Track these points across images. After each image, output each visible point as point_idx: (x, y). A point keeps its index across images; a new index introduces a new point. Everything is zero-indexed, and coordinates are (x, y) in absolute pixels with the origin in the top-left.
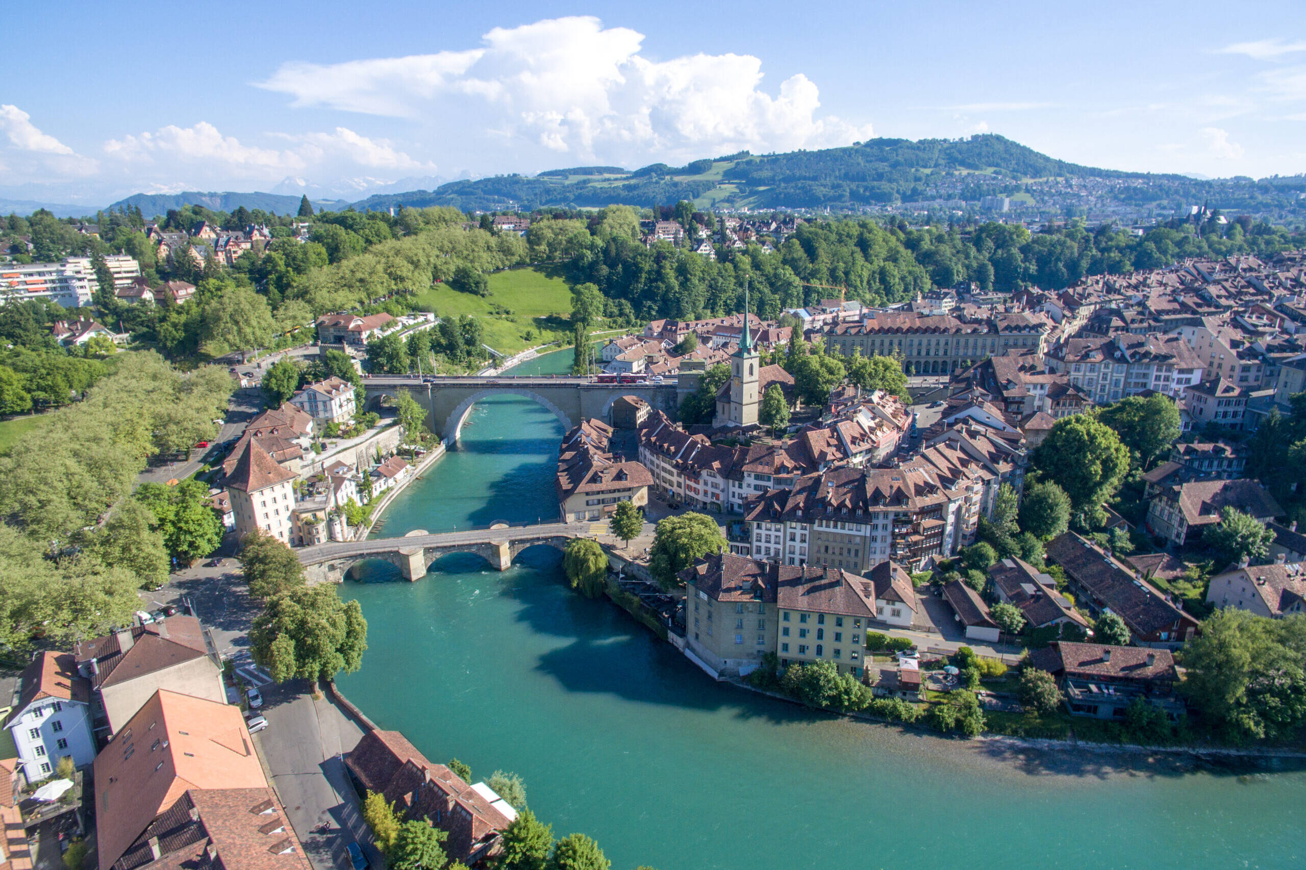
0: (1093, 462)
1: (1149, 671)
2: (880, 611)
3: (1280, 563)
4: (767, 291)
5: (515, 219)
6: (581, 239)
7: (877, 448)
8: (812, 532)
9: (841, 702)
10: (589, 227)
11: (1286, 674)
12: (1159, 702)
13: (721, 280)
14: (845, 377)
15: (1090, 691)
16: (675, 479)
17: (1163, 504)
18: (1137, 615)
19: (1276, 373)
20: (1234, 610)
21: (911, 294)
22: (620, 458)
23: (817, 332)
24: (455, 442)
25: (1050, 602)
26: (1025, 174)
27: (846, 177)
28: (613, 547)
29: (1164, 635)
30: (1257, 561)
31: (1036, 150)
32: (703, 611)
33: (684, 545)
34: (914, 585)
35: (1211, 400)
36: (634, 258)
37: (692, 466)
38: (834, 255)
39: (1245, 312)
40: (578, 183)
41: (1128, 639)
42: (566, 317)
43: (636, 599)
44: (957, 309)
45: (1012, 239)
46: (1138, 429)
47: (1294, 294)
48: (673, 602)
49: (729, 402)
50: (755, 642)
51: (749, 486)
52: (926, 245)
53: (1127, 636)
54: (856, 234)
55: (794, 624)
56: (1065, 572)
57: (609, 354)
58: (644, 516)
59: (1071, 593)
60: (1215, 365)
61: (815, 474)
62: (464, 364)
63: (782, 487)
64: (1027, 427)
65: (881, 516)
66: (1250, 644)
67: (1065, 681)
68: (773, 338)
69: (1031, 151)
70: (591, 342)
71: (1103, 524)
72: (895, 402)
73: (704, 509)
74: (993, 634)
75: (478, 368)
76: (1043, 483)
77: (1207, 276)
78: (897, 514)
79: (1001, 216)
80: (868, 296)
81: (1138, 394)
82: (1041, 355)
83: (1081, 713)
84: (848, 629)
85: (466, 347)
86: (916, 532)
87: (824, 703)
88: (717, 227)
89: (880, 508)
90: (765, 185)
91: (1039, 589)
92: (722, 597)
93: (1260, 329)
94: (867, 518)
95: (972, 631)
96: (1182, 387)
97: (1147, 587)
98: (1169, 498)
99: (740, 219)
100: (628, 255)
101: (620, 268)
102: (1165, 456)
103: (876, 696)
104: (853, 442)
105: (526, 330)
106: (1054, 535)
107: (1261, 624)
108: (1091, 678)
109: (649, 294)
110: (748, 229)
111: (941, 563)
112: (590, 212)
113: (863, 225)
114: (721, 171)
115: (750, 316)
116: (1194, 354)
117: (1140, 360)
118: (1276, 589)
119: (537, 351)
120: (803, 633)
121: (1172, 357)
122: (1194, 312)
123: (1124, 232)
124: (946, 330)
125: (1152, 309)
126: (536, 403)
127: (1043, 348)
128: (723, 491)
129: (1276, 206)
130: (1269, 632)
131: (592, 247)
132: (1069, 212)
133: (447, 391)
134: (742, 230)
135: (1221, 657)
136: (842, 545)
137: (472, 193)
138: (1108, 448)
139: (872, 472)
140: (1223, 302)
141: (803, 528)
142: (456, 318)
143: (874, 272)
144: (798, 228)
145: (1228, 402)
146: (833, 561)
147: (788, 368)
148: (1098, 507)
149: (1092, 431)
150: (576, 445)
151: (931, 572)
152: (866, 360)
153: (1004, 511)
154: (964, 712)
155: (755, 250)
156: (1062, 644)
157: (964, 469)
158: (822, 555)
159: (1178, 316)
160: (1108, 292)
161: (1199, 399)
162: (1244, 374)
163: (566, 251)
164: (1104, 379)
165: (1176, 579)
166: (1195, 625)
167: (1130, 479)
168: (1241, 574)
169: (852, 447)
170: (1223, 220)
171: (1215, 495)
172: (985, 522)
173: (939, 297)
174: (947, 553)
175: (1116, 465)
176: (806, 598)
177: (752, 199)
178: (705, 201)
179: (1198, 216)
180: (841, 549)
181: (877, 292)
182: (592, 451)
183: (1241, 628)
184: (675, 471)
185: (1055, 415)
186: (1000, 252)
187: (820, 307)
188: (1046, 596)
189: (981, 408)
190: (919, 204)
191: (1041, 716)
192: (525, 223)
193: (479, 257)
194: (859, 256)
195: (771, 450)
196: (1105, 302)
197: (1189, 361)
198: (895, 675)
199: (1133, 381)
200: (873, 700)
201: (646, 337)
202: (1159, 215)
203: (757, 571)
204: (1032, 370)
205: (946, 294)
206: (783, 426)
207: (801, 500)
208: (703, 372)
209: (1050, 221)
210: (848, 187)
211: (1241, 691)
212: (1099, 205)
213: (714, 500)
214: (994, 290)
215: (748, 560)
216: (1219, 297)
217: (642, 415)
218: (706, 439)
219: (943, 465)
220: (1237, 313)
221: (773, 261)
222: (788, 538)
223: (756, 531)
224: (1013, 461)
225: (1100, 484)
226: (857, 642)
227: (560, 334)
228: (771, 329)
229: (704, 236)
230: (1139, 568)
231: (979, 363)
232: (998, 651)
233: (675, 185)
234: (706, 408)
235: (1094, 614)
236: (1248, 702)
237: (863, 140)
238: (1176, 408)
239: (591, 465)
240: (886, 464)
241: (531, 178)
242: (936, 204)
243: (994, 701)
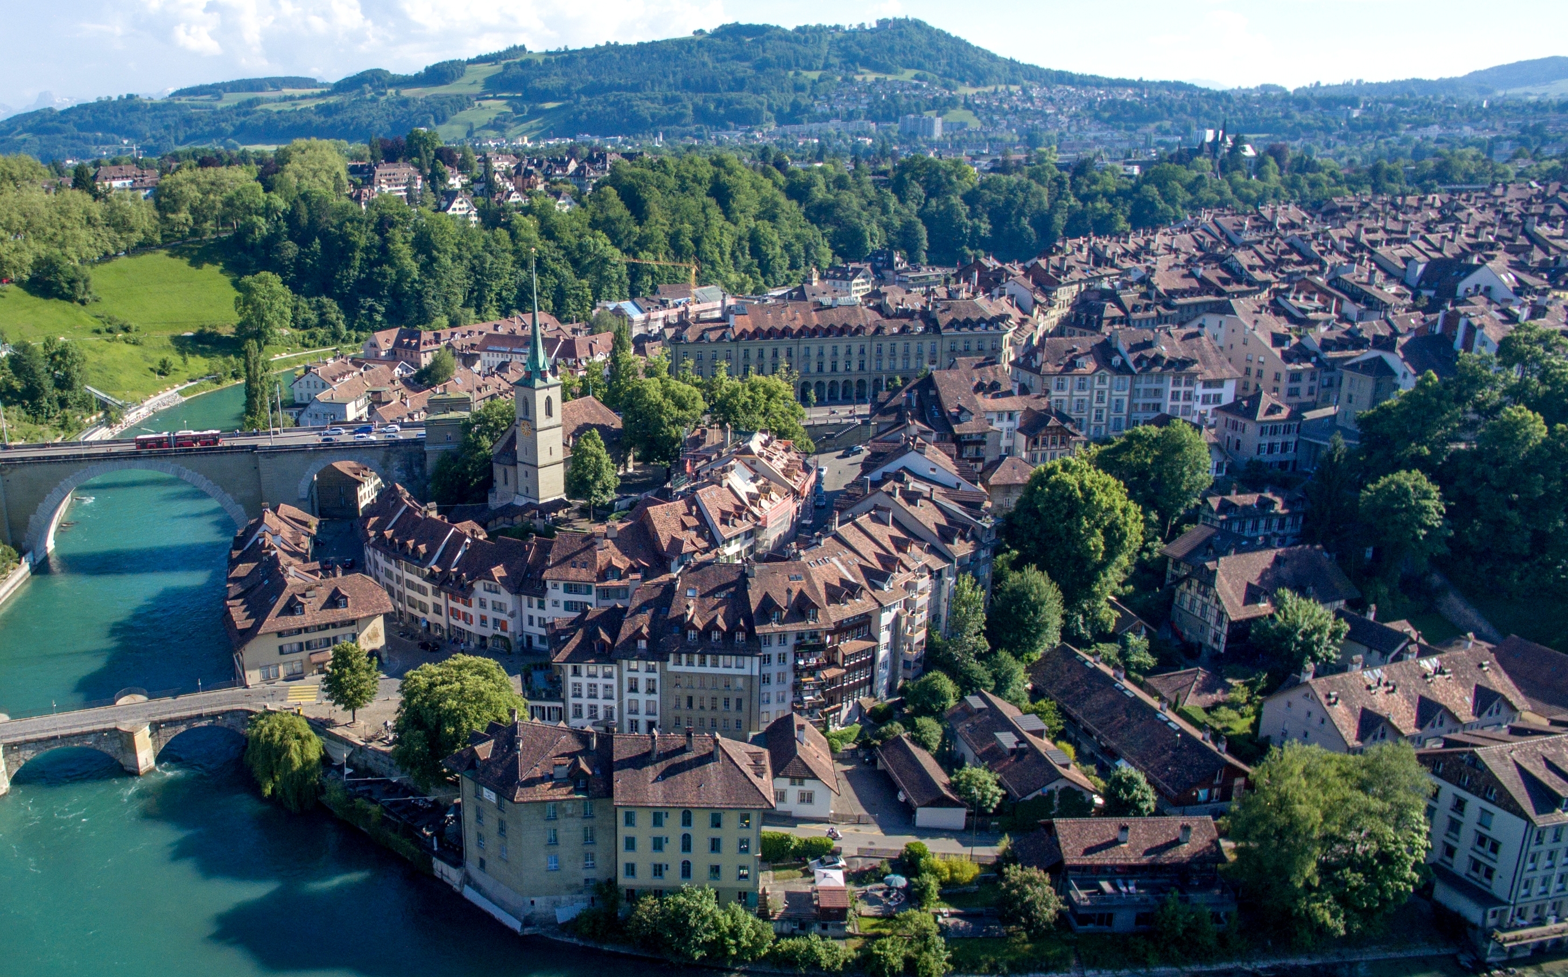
0: (1091, 533)
1: (1184, 852)
2: (781, 796)
3: (1356, 669)
4: (568, 273)
5: (133, 170)
6: (247, 199)
7: (763, 528)
8: (665, 675)
9: (725, 949)
10: (261, 178)
11: (1370, 835)
12: (1198, 898)
13: (490, 259)
14: (705, 412)
15: (1101, 891)
16: (429, 600)
17: (1193, 590)
18: (1166, 765)
19: (1336, 382)
20: (1297, 745)
21: (802, 272)
22: (333, 569)
23: (656, 338)
24: (46, 558)
25: (1040, 758)
26: (962, 80)
27: (686, 85)
28: (330, 723)
29: (1202, 794)
30: (1326, 669)
31: (975, 43)
32: (491, 823)
33: (451, 711)
34: (833, 750)
35: (1251, 428)
36: (340, 226)
37: (458, 576)
38: (675, 211)
39: (1288, 290)
40: (240, 106)
41: (1152, 805)
42: (227, 331)
43: (374, 809)
44: (875, 294)
45: (951, 183)
46: (1153, 476)
47: (1352, 261)
48: (439, 809)
49: (515, 464)
50: (581, 865)
51: (556, 603)
52: (820, 193)
53: (1151, 800)
54: (708, 176)
55: (643, 830)
56: (1059, 709)
57: (305, 391)
58: (381, 666)
59: (1069, 741)
60: (1254, 373)
61: (664, 578)
62: (55, 422)
63: (611, 603)
64: (992, 481)
65: (775, 641)
66: (1320, 796)
67: (1065, 880)
68: (582, 352)
69: (968, 45)
70: (273, 373)
71: (1111, 629)
72: (787, 450)
73: (482, 648)
74: (957, 817)
75: (80, 428)
76: (1021, 570)
77: (1234, 237)
78: (800, 636)
79: (932, 145)
80: (734, 278)
81: (1148, 422)
82: (1006, 366)
83: (1090, 926)
84: (731, 831)
85: (56, 393)
86: (832, 663)
87: (697, 955)
88: (478, 170)
89: (774, 627)
90: (554, 99)
91: (1022, 739)
92: (522, 795)
93: (1311, 315)
94: (753, 645)
95: (924, 816)
96: (1210, 408)
97: (1177, 722)
98: (1200, 583)
99: (517, 155)
100: (330, 222)
101: (317, 244)
102: (1192, 517)
103: (780, 935)
104: (724, 521)
105: (158, 357)
106: (1041, 651)
107: (1334, 765)
108: (1101, 871)
109: (369, 286)
110: (531, 172)
111: (873, 710)
112: (263, 154)
113: (718, 163)
114: (480, 79)
115: (541, 317)
116: (1223, 358)
117: (1149, 367)
118: (1352, 709)
119: (181, 393)
120: (658, 844)
121: (1193, 362)
122: (1220, 293)
123: (1113, 170)
124: (859, 329)
125: (1161, 288)
126: (185, 483)
127: (1009, 354)
128: (512, 615)
129: (1320, 129)
130: (1345, 775)
131: (268, 211)
132: (1031, 140)
133: (27, 470)
134: (521, 174)
135: (1282, 820)
136: (714, 693)
137: (59, 131)
138: (1111, 509)
139: (757, 568)
140: (1258, 275)
141: (651, 670)
142: (37, 343)
143: (741, 239)
144: (614, 169)
145: (1274, 429)
146: (702, 720)
147: (611, 401)
148: (1102, 603)
149: (1087, 483)
150: (256, 552)
151: (858, 727)
152: (737, 383)
153: (966, 620)
154: (917, 945)
155: (544, 205)
156: (1059, 823)
157: (901, 555)
158: (684, 713)
159: (1198, 299)
160: (1097, 264)
161: (1235, 426)
162: (1294, 385)
163: (223, 220)
164: (1100, 400)
165: (1216, 706)
166: (1245, 774)
167: (1146, 555)
168: (1304, 690)
169: (722, 528)
170: (1249, 152)
171: (1264, 573)
172: (937, 638)
173: (847, 276)
174: (882, 693)
175: (1124, 535)
176: (660, 786)
177: (533, 123)
178: (456, 128)
179: (1215, 145)
180: (714, 699)
181: (748, 270)
182: (284, 559)
183: (1307, 774)
184: (429, 586)
185: (1033, 461)
186: (933, 202)
187: (656, 298)
188: (1033, 749)
189: (922, 453)
190: (805, 127)
191: (1031, 939)
192: (151, 177)
193: (74, 237)
194: (715, 212)
195: (590, 541)
196: (1093, 279)
197: (1216, 368)
198: (808, 897)
199: (1140, 401)
200: (775, 942)
201: (367, 359)
202: (1160, 143)
203: (577, 747)
204: (993, 389)
205: (856, 272)
206: (607, 500)
207: (643, 621)
208: (467, 414)
209: (1004, 154)
210: (690, 101)
211: (1311, 868)
212: (1073, 129)
213: (499, 631)
214: (929, 263)
215: (563, 730)
216: (1252, 268)
217: (367, 494)
218: (478, 529)
219: (869, 550)
220: (1277, 292)
221: (576, 224)
222: (626, 687)
223: (571, 680)
224: (974, 537)
225: (1103, 566)
226: (746, 851)
227: (219, 361)
228: (579, 337)
229: (458, 186)
230: (1165, 694)
231: (914, 382)
232: (965, 844)
233: (405, 103)
234: (475, 475)
235: (1103, 771)
236: (1321, 882)
237: (709, 27)
238: (1203, 441)
239: (284, 584)
240: (778, 554)
241: (158, 99)
242: (831, 127)
243: (962, 923)
